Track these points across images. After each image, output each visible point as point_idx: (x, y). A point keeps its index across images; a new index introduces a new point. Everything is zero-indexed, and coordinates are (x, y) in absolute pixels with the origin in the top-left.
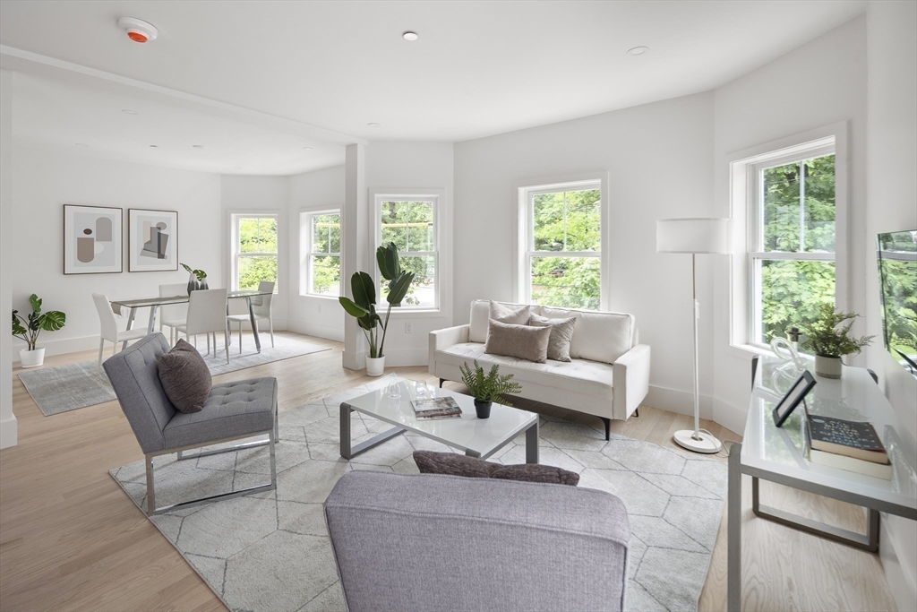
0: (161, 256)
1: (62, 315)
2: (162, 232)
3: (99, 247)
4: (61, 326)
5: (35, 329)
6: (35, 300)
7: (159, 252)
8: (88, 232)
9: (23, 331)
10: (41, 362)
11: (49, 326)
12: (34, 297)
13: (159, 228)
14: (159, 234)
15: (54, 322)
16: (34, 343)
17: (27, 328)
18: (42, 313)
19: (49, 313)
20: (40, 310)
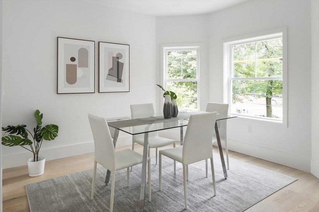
0: (119, 80)
1: (56, 127)
2: (120, 61)
3: (80, 72)
4: (55, 137)
5: (38, 141)
6: (38, 115)
7: (118, 77)
8: (73, 59)
9: (30, 143)
10: (42, 171)
11: (47, 136)
12: (37, 112)
13: (118, 58)
14: (118, 62)
15: (51, 133)
16: (37, 154)
17: (32, 140)
18: (43, 125)
19: (48, 126)
20: (41, 123)
